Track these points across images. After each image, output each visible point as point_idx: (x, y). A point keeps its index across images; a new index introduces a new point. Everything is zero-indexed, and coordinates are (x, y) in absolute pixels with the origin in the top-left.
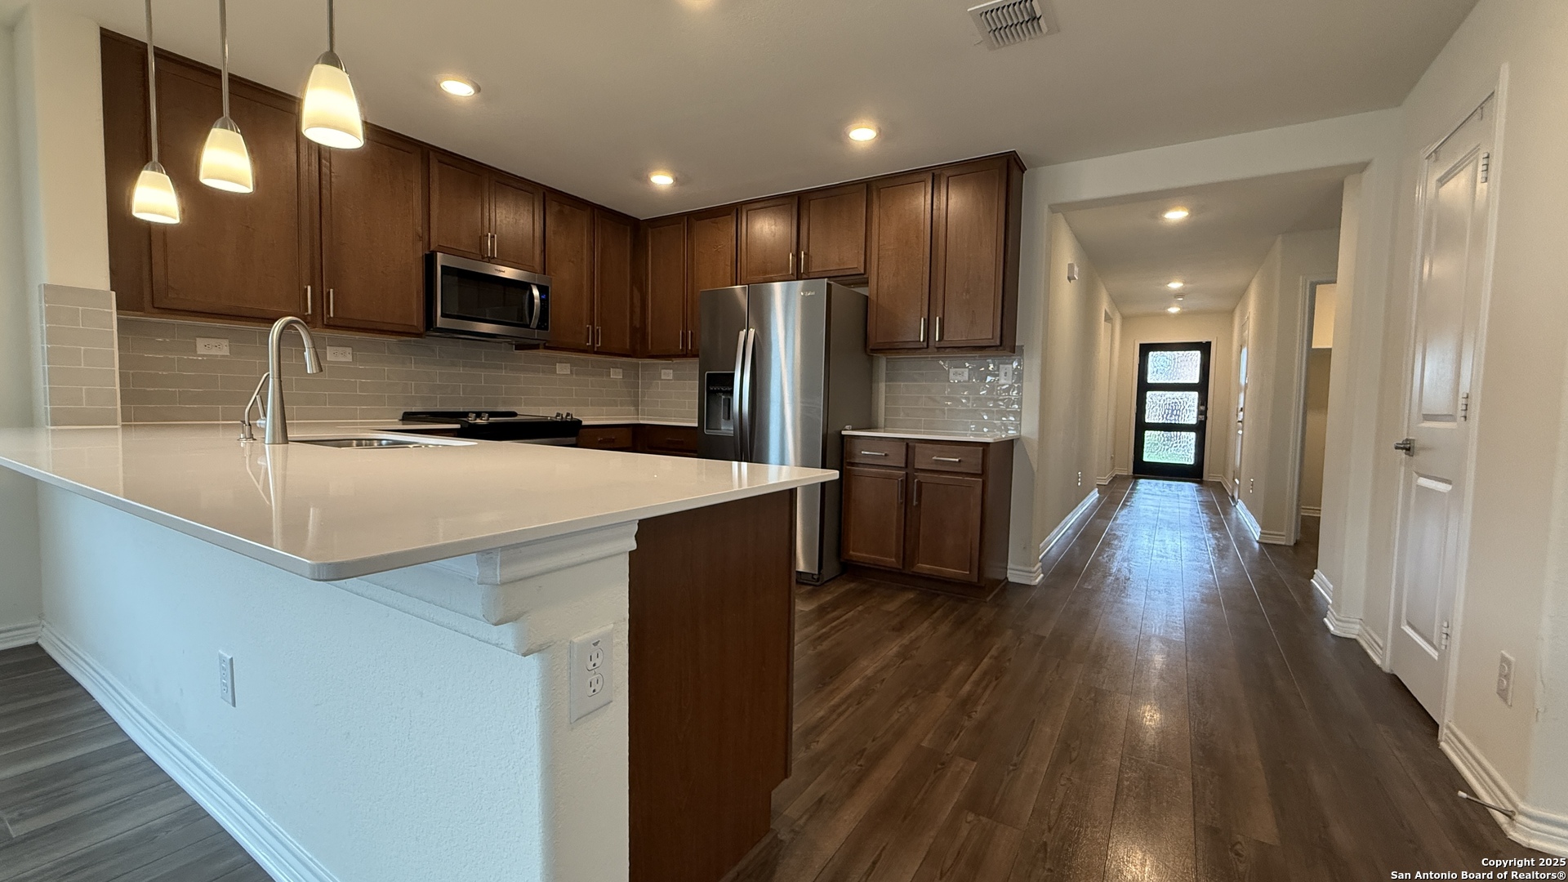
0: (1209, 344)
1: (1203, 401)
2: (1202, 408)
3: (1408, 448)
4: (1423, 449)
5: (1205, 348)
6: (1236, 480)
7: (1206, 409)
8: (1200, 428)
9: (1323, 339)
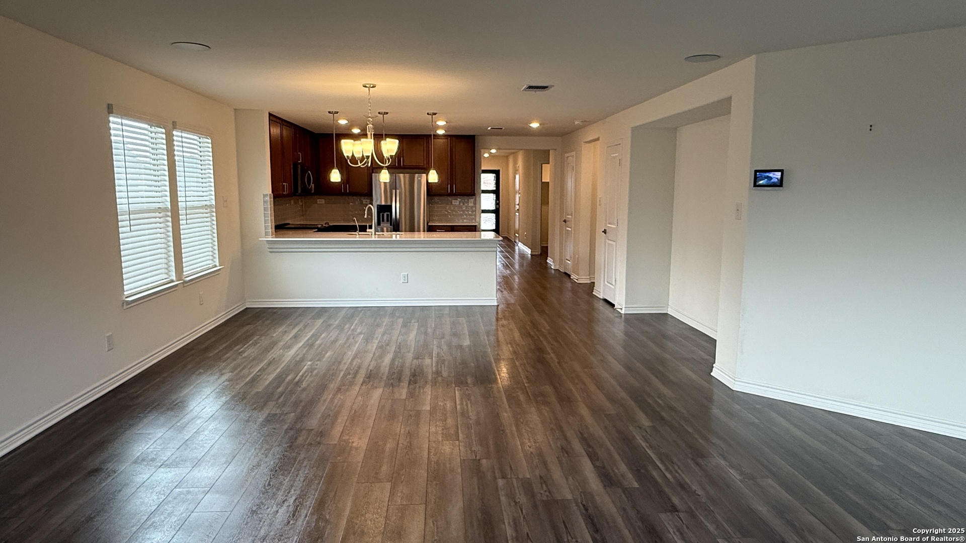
0: (499, 171)
1: (498, 198)
2: (498, 202)
3: (565, 221)
4: (568, 221)
5: (497, 173)
6: (516, 235)
7: (499, 202)
8: (496, 212)
9: (546, 179)
